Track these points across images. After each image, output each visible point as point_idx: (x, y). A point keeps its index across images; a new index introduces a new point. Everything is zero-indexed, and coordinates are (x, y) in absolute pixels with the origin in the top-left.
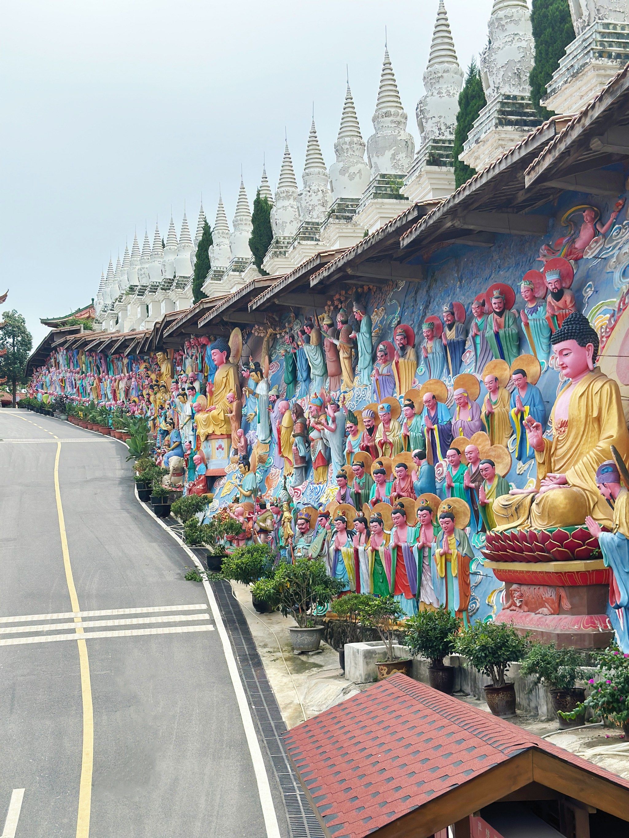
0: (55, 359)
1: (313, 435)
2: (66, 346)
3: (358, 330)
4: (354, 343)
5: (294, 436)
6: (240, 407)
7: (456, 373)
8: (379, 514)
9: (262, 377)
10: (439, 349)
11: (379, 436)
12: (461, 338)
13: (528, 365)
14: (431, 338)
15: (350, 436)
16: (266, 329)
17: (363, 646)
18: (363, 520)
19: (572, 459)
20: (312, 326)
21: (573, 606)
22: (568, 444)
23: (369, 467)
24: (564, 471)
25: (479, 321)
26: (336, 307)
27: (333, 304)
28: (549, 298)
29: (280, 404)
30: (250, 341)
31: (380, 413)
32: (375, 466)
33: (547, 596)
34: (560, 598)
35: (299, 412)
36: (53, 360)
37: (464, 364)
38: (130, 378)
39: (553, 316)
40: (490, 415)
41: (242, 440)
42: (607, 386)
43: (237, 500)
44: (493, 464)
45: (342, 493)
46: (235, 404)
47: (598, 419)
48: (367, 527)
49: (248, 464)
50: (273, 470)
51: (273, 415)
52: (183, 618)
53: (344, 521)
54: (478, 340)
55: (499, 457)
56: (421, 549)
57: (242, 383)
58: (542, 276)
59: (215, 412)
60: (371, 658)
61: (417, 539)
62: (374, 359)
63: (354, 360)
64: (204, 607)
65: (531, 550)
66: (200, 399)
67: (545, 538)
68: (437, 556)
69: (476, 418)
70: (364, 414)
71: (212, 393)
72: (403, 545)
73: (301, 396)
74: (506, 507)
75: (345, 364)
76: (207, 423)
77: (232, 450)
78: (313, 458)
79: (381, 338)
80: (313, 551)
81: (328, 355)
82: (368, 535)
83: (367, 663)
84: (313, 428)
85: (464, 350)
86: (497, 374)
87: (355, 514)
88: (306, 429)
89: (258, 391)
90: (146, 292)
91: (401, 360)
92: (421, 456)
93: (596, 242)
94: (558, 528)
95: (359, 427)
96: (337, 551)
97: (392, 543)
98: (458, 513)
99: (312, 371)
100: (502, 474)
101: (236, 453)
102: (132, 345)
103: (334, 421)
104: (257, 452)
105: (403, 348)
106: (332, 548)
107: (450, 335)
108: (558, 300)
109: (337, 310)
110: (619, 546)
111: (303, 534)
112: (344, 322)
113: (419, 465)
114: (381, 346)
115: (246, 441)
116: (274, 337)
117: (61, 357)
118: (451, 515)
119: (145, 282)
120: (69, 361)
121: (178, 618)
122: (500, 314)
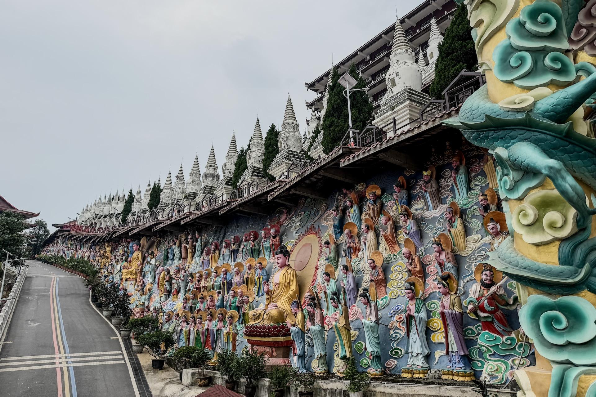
0: (57, 241)
1: (174, 281)
2: (64, 236)
3: (197, 242)
4: (194, 247)
5: (166, 281)
6: (142, 268)
7: (234, 261)
8: (201, 316)
9: (154, 257)
10: (228, 252)
11: (202, 284)
12: (237, 248)
13: (263, 261)
14: (226, 248)
15: (190, 283)
16: (157, 238)
17: (191, 370)
18: (194, 317)
19: (279, 297)
20: (177, 239)
21: (278, 354)
22: (278, 292)
23: (197, 296)
24: (276, 302)
25: (245, 243)
26: (188, 233)
27: (187, 231)
28: (271, 238)
29: (160, 268)
30: (149, 242)
31: (204, 275)
32: (200, 295)
33: (268, 350)
34: (273, 352)
35: (169, 272)
36: (56, 241)
37: (237, 258)
38: (91, 252)
39: (272, 244)
40: (247, 278)
41: (142, 281)
42: (292, 271)
43: (137, 306)
44: (248, 297)
45: (184, 305)
46: (140, 267)
47: (289, 283)
48: (195, 320)
49: (144, 291)
50: (154, 295)
51: (157, 272)
52: (111, 357)
53: (185, 317)
54: (244, 250)
55: (250, 295)
56: (218, 330)
57: (144, 258)
58: (269, 230)
59: (131, 270)
60: (194, 375)
61: (216, 326)
62: (202, 252)
63: (193, 253)
64: (120, 352)
65: (263, 332)
66: (125, 264)
67: (269, 328)
68: (225, 334)
69: (242, 279)
70: (197, 275)
71: (130, 262)
72: (210, 328)
73: (169, 266)
74: (254, 315)
75: (189, 255)
76: (127, 273)
77: (136, 285)
78: (172, 291)
79: (205, 246)
80: (170, 330)
81: (183, 251)
82: (195, 324)
83: (193, 378)
84: (174, 279)
85: (238, 253)
86: (251, 263)
87: (190, 315)
88: (171, 279)
89: (151, 262)
90: (102, 218)
91: (213, 255)
92: (219, 293)
93: (287, 220)
94: (274, 324)
95: (194, 280)
96: (181, 330)
97: (206, 327)
98: (234, 316)
99: (175, 256)
100: (251, 301)
101: (138, 286)
102: (94, 239)
103: (184, 277)
104: (148, 286)
105: (214, 251)
106: (179, 329)
107: (234, 247)
108: (274, 239)
109: (188, 234)
110: (298, 332)
111: (166, 322)
112: (191, 239)
113: (218, 296)
114: (206, 249)
115: (143, 282)
116: (160, 241)
117: (60, 241)
118: (232, 317)
119: (101, 213)
120: (63, 242)
121: (109, 358)
122: (253, 242)
